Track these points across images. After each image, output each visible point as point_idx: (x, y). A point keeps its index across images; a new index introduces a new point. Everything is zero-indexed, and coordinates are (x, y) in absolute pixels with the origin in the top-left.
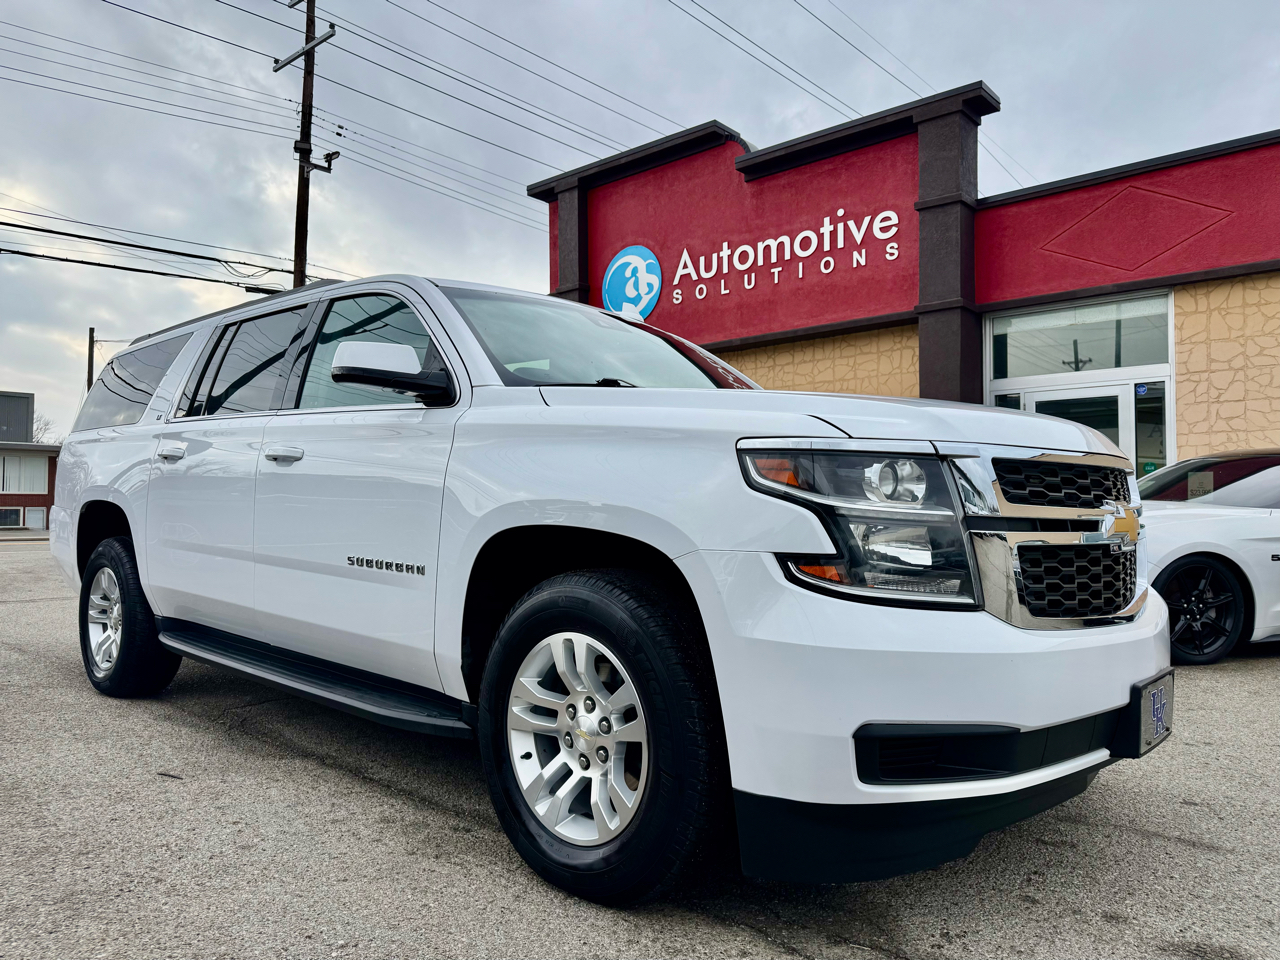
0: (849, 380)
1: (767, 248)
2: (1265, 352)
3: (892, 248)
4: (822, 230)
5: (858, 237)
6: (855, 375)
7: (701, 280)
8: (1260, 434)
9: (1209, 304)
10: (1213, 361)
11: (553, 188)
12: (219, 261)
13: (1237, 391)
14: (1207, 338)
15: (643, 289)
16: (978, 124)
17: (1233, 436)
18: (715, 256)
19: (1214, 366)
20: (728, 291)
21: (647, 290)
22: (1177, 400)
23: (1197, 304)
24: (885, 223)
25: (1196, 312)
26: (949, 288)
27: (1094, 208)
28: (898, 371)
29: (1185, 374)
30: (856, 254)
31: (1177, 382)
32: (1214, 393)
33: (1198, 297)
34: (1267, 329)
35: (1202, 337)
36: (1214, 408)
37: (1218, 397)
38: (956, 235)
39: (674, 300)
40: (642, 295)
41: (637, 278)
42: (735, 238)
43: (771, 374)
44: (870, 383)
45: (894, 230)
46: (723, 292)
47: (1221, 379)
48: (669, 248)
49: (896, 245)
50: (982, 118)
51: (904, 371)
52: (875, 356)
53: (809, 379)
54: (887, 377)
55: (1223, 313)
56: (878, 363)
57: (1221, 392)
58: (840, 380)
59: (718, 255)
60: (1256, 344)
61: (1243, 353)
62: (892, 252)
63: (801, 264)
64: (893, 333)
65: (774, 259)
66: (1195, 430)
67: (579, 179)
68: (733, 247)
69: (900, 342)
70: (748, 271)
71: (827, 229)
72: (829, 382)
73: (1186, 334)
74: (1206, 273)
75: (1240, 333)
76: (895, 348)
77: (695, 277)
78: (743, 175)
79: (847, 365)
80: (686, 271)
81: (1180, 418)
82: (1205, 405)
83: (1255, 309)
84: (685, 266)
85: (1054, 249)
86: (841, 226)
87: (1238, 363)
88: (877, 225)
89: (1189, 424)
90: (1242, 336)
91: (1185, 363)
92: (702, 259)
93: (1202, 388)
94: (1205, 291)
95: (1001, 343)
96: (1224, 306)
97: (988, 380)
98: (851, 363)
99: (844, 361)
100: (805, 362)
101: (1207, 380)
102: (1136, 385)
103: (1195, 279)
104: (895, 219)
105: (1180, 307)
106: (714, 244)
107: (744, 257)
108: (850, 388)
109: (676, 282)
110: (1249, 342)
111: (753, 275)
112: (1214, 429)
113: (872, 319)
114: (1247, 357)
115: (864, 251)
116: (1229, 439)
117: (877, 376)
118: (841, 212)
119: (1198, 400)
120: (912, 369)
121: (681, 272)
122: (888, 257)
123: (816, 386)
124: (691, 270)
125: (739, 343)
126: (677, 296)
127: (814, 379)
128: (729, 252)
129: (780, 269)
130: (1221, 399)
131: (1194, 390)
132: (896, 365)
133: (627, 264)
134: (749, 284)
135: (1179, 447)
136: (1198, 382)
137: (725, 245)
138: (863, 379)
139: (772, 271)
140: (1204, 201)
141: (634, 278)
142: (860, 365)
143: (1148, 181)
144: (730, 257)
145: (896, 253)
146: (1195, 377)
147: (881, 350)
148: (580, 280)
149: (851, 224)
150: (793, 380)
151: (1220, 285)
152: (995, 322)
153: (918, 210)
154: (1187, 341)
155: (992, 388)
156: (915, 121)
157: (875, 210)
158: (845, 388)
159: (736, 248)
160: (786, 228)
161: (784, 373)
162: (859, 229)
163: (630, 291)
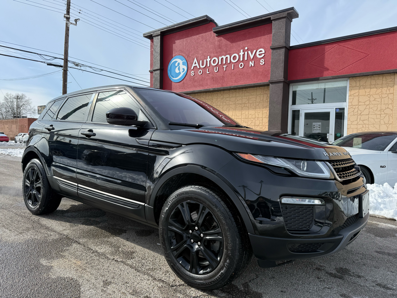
0: (247, 104)
1: (222, 59)
2: (376, 100)
4: (240, 54)
6: (249, 102)
7: (200, 68)
8: (372, 126)
9: (360, 84)
10: (360, 102)
11: (152, 35)
12: (38, 54)
13: (366, 112)
14: (359, 95)
15: (181, 70)
16: (291, 21)
17: (364, 126)
19: (360, 104)
20: (209, 73)
21: (183, 71)
22: (348, 114)
23: (356, 84)
24: (260, 52)
25: (356, 86)
26: (279, 75)
27: (326, 51)
28: (262, 101)
29: (351, 106)
30: (251, 62)
31: (348, 108)
32: (359, 112)
33: (357, 81)
34: (377, 93)
35: (357, 94)
36: (359, 117)
37: (361, 113)
38: (282, 57)
39: (191, 75)
40: (181, 72)
42: (212, 55)
43: (222, 101)
44: (253, 105)
45: (263, 55)
47: (361, 108)
48: (190, 57)
49: (263, 60)
50: (293, 19)
51: (264, 101)
52: (255, 96)
53: (234, 103)
54: (259, 103)
55: (364, 87)
56: (256, 99)
58: (244, 103)
59: (206, 60)
60: (373, 97)
62: (262, 62)
63: (233, 65)
64: (261, 89)
65: (224, 63)
66: (353, 124)
67: (161, 32)
69: (263, 92)
71: (242, 53)
72: (240, 104)
73: (352, 93)
74: (360, 74)
75: (369, 93)
76: (262, 94)
77: (198, 67)
78: (215, 34)
79: (246, 99)
80: (195, 65)
81: (349, 120)
82: (356, 116)
83: (374, 86)
84: (195, 63)
85: (313, 64)
86: (246, 53)
87: (367, 103)
88: (258, 53)
89: (351, 122)
91: (351, 102)
92: (201, 61)
93: (356, 110)
94: (359, 79)
95: (294, 93)
96: (364, 85)
97: (290, 105)
98: (248, 98)
99: (246, 97)
100: (233, 97)
101: (357, 108)
102: (336, 109)
103: (357, 76)
104: (264, 52)
105: (351, 84)
106: (205, 56)
107: (214, 61)
108: (247, 106)
109: (192, 68)
110: (371, 96)
111: (217, 67)
112: (359, 123)
113: (255, 84)
114: (370, 101)
115: (253, 61)
116: (363, 127)
117: (255, 103)
118: (246, 48)
119: (355, 114)
120: (267, 101)
121: (194, 65)
122: (261, 64)
123: (236, 105)
124: (197, 65)
125: (212, 90)
126: (192, 73)
127: (235, 102)
128: (210, 59)
129: (226, 66)
130: (362, 114)
131: (353, 111)
132: (262, 99)
133: (176, 62)
134: (216, 70)
135: (348, 129)
137: (209, 57)
138: (251, 104)
139: (224, 66)
140: (361, 51)
141: (178, 66)
142: (250, 99)
143: (344, 43)
144: (210, 61)
145: (263, 62)
146: (354, 107)
147: (257, 94)
148: (160, 66)
149: (249, 52)
150: (229, 103)
151: (364, 78)
152: (293, 86)
153: (271, 49)
154: (352, 95)
155: (291, 108)
156: (271, 19)
157: (257, 48)
158: (245, 106)
159: (212, 58)
160: (229, 52)
161: (226, 100)
162: (252, 54)
163: (177, 71)
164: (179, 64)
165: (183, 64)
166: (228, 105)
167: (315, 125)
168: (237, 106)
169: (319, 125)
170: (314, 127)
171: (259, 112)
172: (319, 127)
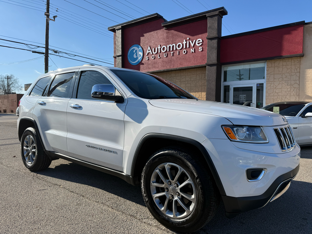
0: (189, 81)
1: (170, 47)
2: (287, 77)
3: (200, 48)
4: (183, 43)
5: (192, 45)
7: (153, 54)
9: (275, 65)
11: (115, 28)
12: (25, 44)
13: (280, 86)
14: (274, 73)
16: (222, 18)
17: (279, 97)
18: (157, 48)
19: (275, 80)
20: (160, 57)
21: (139, 56)
22: (266, 88)
23: (272, 65)
25: (272, 67)
26: (214, 59)
27: (249, 40)
28: (201, 79)
29: (268, 82)
30: (191, 50)
31: (266, 84)
32: (275, 87)
33: (272, 63)
34: (287, 72)
36: (275, 90)
37: (276, 87)
41: (137, 53)
42: (162, 44)
43: (170, 79)
44: (194, 82)
45: (201, 44)
47: (276, 83)
48: (145, 45)
51: (203, 79)
52: (196, 75)
53: (180, 80)
54: (198, 81)
56: (196, 77)
57: (276, 86)
58: (187, 81)
60: (285, 75)
61: (282, 77)
63: (178, 51)
64: (200, 70)
65: (171, 50)
66: (270, 95)
67: (122, 26)
69: (202, 72)
70: (165, 52)
71: (185, 43)
72: (184, 81)
73: (269, 72)
76: (200, 73)
77: (151, 53)
78: (164, 27)
79: (189, 77)
81: (267, 92)
82: (273, 89)
83: (285, 67)
86: (188, 42)
88: (197, 42)
89: (269, 94)
90: (282, 73)
91: (268, 79)
92: (153, 49)
93: (272, 85)
94: (274, 62)
95: (225, 73)
96: (278, 66)
97: (222, 82)
98: (190, 77)
100: (179, 76)
101: (273, 83)
102: (257, 84)
103: (272, 59)
104: (201, 41)
105: (268, 66)
106: (156, 45)
109: (147, 54)
111: (166, 54)
112: (274, 95)
113: (195, 66)
115: (193, 49)
116: (277, 98)
117: (196, 80)
118: (188, 39)
119: (271, 88)
121: (148, 52)
122: (199, 50)
123: (181, 82)
124: (150, 51)
125: (162, 71)
126: (147, 58)
128: (160, 47)
129: (173, 52)
130: (276, 88)
131: (270, 86)
132: (201, 77)
133: (134, 49)
134: (165, 56)
135: (266, 99)
136: (271, 84)
137: (159, 45)
138: (193, 81)
139: (171, 53)
140: (275, 40)
142: (192, 77)
143: (262, 34)
144: (160, 49)
145: (201, 50)
148: (122, 53)
150: (176, 80)
151: (277, 60)
152: (225, 67)
153: (207, 39)
154: (269, 74)
155: (223, 84)
156: (207, 16)
157: (196, 38)
158: (188, 83)
159: (162, 46)
160: (174, 42)
161: (173, 79)
162: (192, 43)
163: (135, 56)
164: (136, 51)
165: (140, 51)
166: (175, 82)
167: (241, 97)
168: (182, 83)
169: (245, 97)
170: (241, 99)
171: (199, 88)
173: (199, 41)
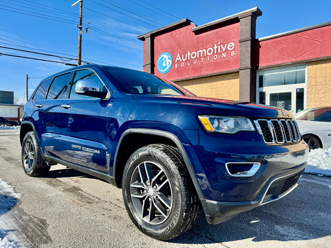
0: (221, 88)
1: (200, 53)
5: (224, 49)
6: (223, 86)
7: (182, 61)
8: (329, 102)
10: (317, 82)
11: (144, 37)
12: (59, 57)
13: (323, 91)
14: (316, 76)
15: (168, 64)
16: (256, 19)
17: (322, 102)
18: (186, 55)
19: (317, 84)
20: (189, 64)
22: (307, 93)
25: (313, 69)
26: (247, 63)
27: (287, 41)
29: (309, 86)
30: (223, 54)
31: (307, 88)
32: (317, 91)
33: (314, 66)
35: (314, 76)
36: (317, 95)
37: (318, 92)
38: (249, 49)
39: (175, 67)
40: (167, 65)
42: (192, 50)
44: (227, 89)
45: (233, 48)
46: (188, 64)
47: (319, 87)
48: (174, 53)
49: (234, 52)
50: (257, 17)
51: (236, 85)
54: (231, 87)
55: (320, 70)
57: (319, 91)
58: (219, 88)
60: (328, 78)
61: (325, 80)
63: (209, 57)
64: (233, 75)
65: (202, 56)
66: (312, 101)
67: (151, 35)
68: (191, 52)
69: (235, 78)
70: (195, 59)
71: (215, 47)
72: (216, 88)
73: (310, 75)
74: (316, 59)
75: (325, 75)
77: (181, 61)
78: (194, 33)
79: (221, 84)
81: (308, 98)
83: (329, 68)
84: (178, 58)
85: (276, 52)
86: (219, 47)
87: (324, 83)
88: (229, 46)
89: (310, 99)
90: (325, 76)
91: (309, 83)
92: (183, 56)
93: (314, 89)
94: (315, 64)
95: (261, 78)
96: (320, 68)
97: (257, 88)
100: (210, 83)
102: (296, 89)
104: (233, 45)
105: (309, 68)
106: (186, 52)
107: (194, 55)
109: (176, 62)
110: (327, 77)
112: (317, 101)
114: (326, 82)
115: (225, 53)
116: (321, 103)
117: (228, 87)
118: (219, 43)
119: (313, 93)
121: (177, 59)
122: (232, 55)
123: (213, 89)
124: (180, 59)
126: (176, 66)
127: (212, 87)
129: (203, 58)
130: (319, 93)
131: (312, 90)
132: (233, 84)
133: (163, 57)
134: (195, 62)
135: (307, 105)
136: (313, 88)
137: (189, 52)
138: (225, 88)
140: (316, 39)
141: (165, 61)
142: (224, 84)
143: (301, 34)
144: (190, 55)
145: (234, 54)
146: (312, 87)
148: (151, 61)
149: (222, 46)
150: (206, 88)
151: (319, 62)
152: (260, 72)
153: (239, 42)
154: (310, 77)
155: (258, 90)
156: (239, 18)
157: (228, 42)
158: (220, 90)
159: (192, 53)
160: (205, 47)
161: (204, 86)
162: (224, 47)
163: (164, 65)
164: (165, 59)
165: (169, 58)
166: (205, 90)
167: (279, 104)
168: (213, 91)
169: (283, 103)
170: (278, 105)
171: (232, 95)
172: (283, 105)
173: (231, 45)
